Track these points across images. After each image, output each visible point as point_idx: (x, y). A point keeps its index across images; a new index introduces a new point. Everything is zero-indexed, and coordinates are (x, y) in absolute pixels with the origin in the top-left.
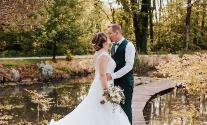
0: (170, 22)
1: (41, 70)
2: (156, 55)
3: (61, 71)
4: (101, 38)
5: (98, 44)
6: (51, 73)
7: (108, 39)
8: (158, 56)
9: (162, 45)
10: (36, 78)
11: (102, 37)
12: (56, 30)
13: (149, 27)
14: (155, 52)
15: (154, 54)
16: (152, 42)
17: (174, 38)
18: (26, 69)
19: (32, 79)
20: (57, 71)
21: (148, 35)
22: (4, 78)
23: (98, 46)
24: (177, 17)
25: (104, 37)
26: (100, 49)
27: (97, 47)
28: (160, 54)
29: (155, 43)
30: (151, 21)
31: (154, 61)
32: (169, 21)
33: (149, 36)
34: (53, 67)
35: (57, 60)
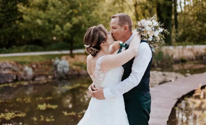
0: (196, 11)
1: (56, 67)
2: (181, 47)
3: (79, 68)
4: (97, 35)
5: (93, 45)
6: (67, 70)
7: (109, 36)
8: (184, 48)
9: (188, 36)
10: (51, 75)
11: (99, 34)
12: (71, 23)
13: (173, 17)
14: (180, 43)
15: (179, 45)
16: (177, 32)
17: (200, 28)
18: (40, 66)
19: (47, 76)
20: (74, 67)
21: (172, 25)
22: (17, 77)
23: (94, 47)
24: (203, 5)
25: (103, 34)
26: (97, 52)
27: (92, 50)
28: (186, 45)
29: (180, 33)
30: (175, 10)
31: (179, 53)
32: (194, 10)
33: (174, 27)
34: (70, 63)
35: (75, 54)
